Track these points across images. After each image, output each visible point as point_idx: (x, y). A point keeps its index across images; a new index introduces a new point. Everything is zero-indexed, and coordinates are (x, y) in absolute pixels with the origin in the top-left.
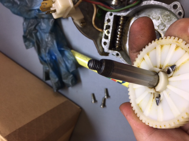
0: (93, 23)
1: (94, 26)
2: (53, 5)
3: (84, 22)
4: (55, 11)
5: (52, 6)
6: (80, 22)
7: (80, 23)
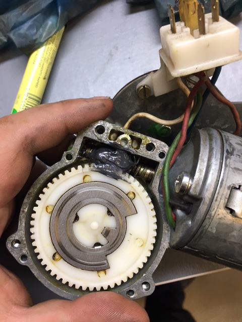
0: (141, 114)
1: (136, 115)
2: (188, 29)
3: (145, 96)
4: (173, 31)
5: (186, 27)
6: (147, 85)
7: (144, 87)
